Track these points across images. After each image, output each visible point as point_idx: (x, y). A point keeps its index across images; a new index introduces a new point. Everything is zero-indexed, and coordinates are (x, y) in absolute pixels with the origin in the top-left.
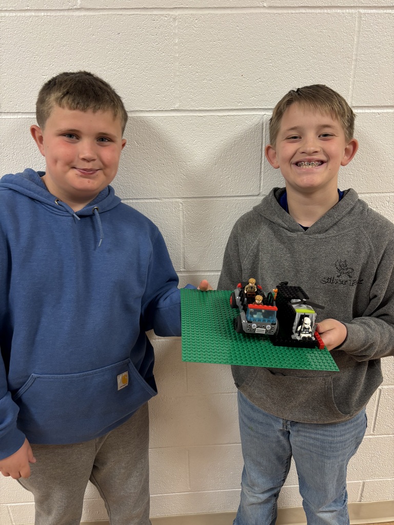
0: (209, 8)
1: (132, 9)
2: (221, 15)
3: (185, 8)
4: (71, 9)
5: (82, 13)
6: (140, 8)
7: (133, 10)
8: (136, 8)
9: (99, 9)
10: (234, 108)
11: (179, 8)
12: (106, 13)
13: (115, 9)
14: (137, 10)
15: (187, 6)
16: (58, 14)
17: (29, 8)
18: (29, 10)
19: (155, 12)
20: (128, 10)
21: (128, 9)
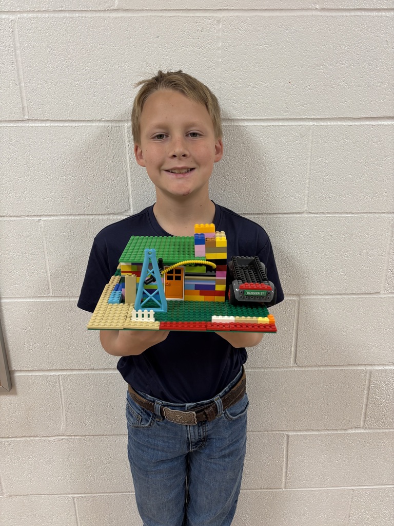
0: (257, 10)
1: (173, 10)
2: (269, 17)
3: (230, 10)
4: (108, 10)
5: (120, 14)
6: (181, 10)
7: (174, 12)
8: (177, 10)
9: (138, 10)
10: (280, 117)
11: (224, 10)
12: (144, 14)
13: (155, 10)
14: (178, 12)
15: (233, 8)
16: (94, 15)
17: (63, 9)
18: (63, 11)
19: (198, 14)
20: (169, 12)
21: (169, 10)
